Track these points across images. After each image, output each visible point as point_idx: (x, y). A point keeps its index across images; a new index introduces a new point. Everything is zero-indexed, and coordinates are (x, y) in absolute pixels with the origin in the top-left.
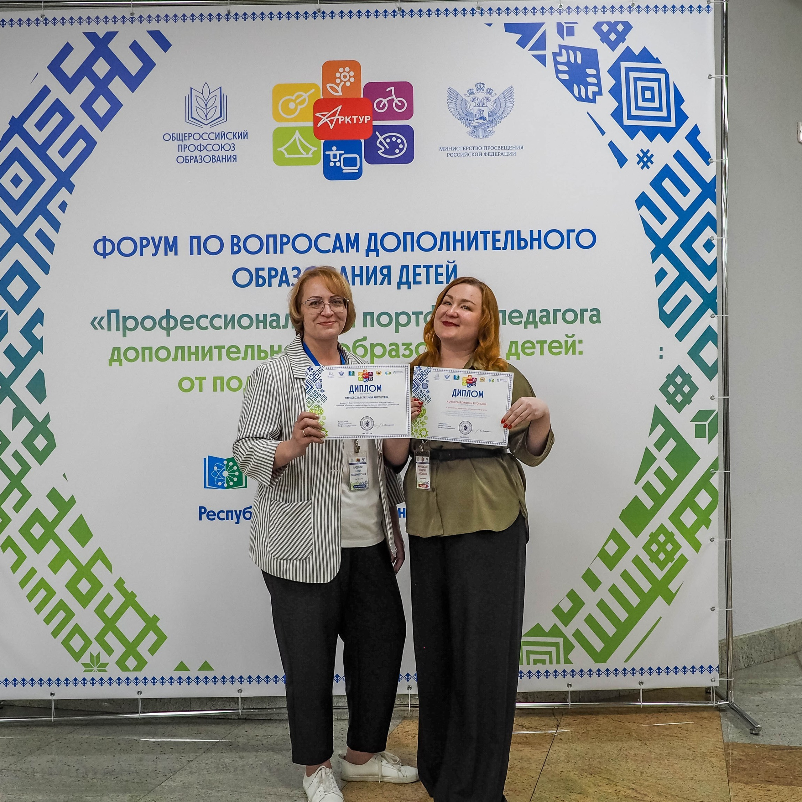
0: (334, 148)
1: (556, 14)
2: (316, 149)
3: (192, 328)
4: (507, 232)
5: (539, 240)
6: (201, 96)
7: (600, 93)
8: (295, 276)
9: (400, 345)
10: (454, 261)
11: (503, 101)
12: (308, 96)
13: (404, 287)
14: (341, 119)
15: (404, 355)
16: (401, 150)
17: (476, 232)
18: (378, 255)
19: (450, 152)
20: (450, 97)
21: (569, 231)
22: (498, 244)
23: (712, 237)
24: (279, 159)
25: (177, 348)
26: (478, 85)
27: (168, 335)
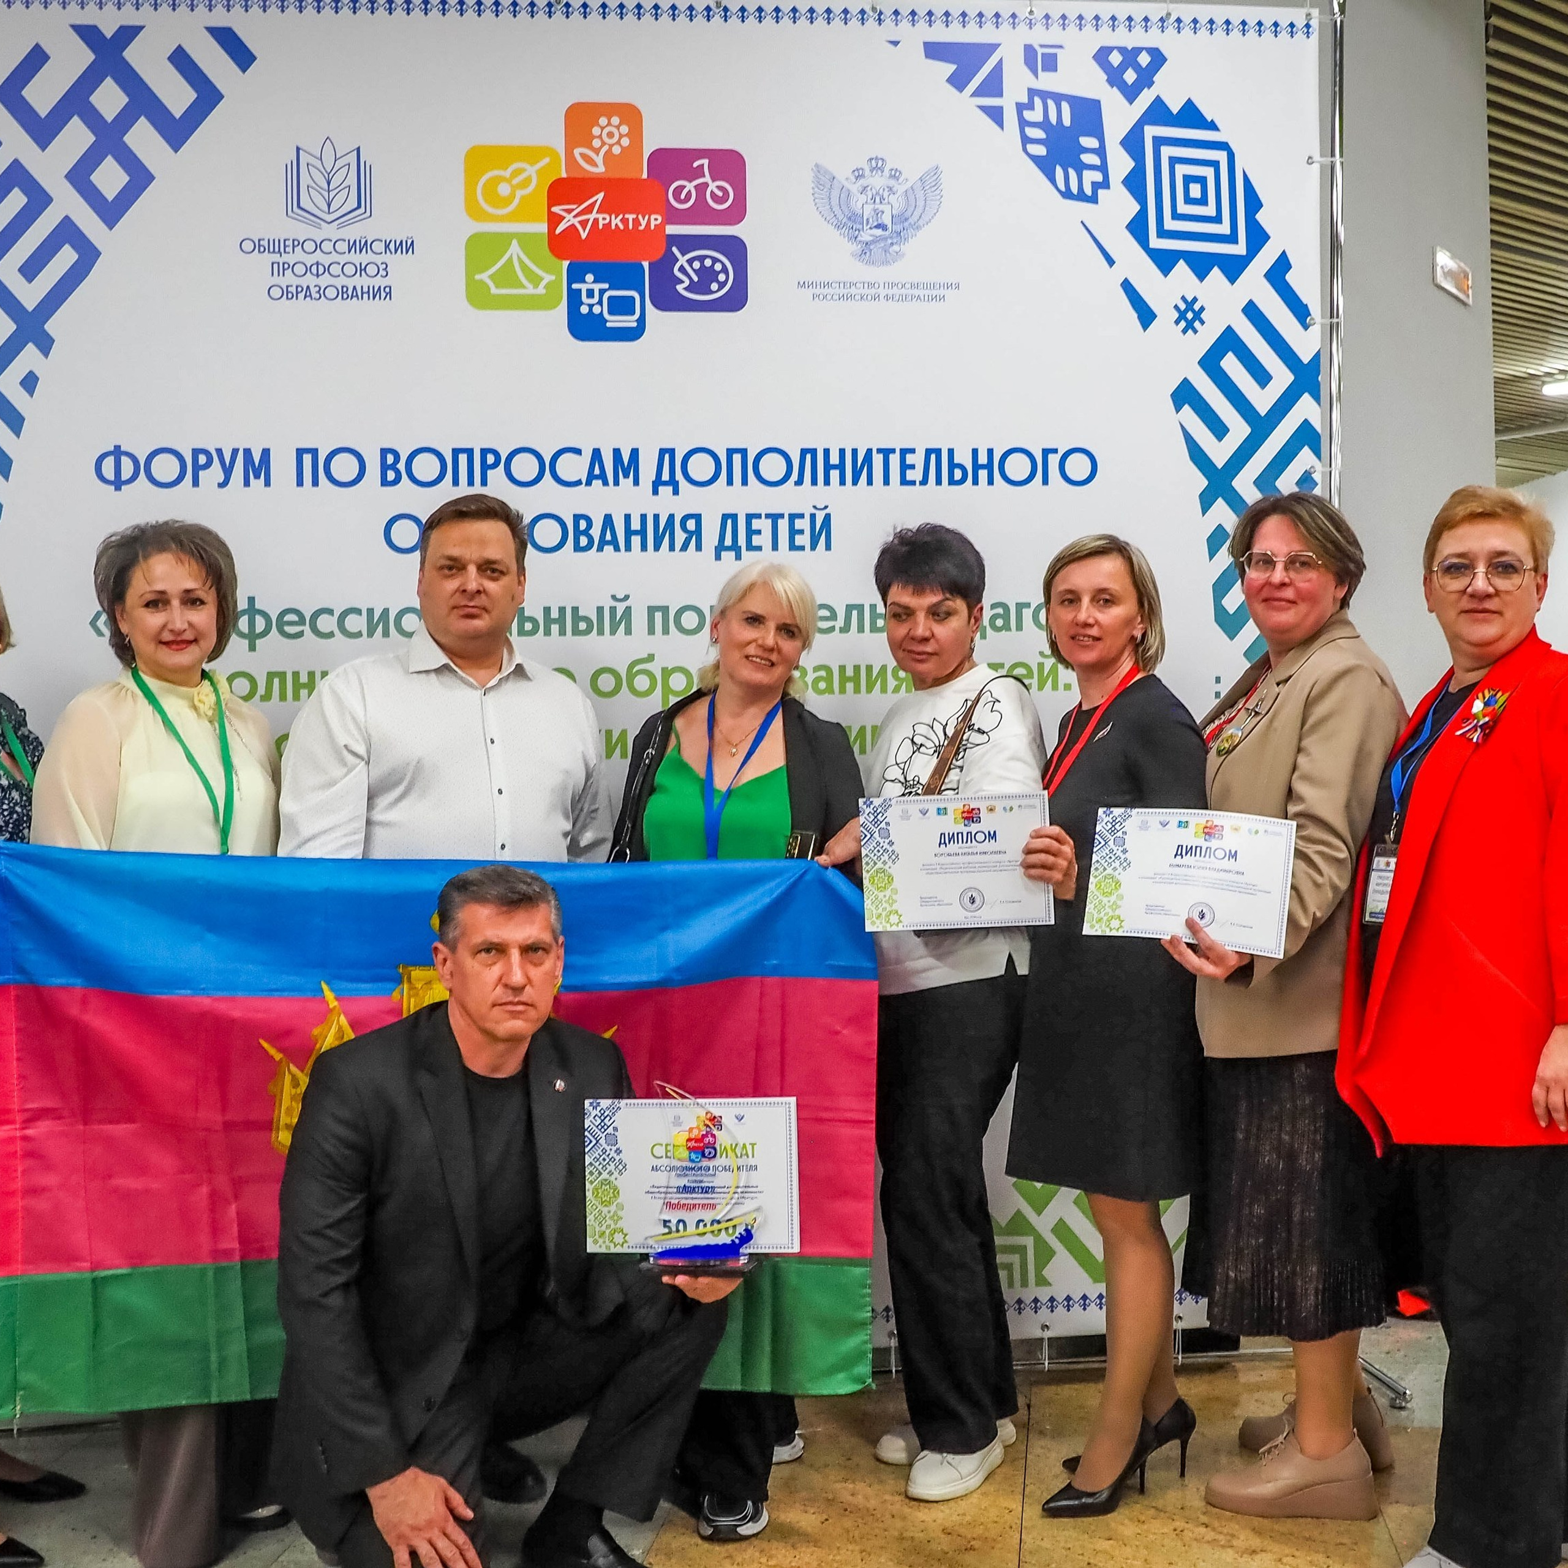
0: (590, 277)
1: (1022, 28)
2: (553, 278)
3: (300, 634)
4: (928, 452)
5: (989, 466)
6: (318, 164)
7: (1105, 184)
10: (826, 507)
11: (920, 194)
12: (538, 172)
13: (728, 556)
14: (603, 219)
16: (722, 285)
17: (869, 451)
18: (676, 492)
19: (818, 291)
20: (818, 183)
21: (1046, 452)
22: (910, 475)
23: (1312, 467)
24: (478, 297)
25: (271, 676)
26: (873, 162)
27: (252, 648)
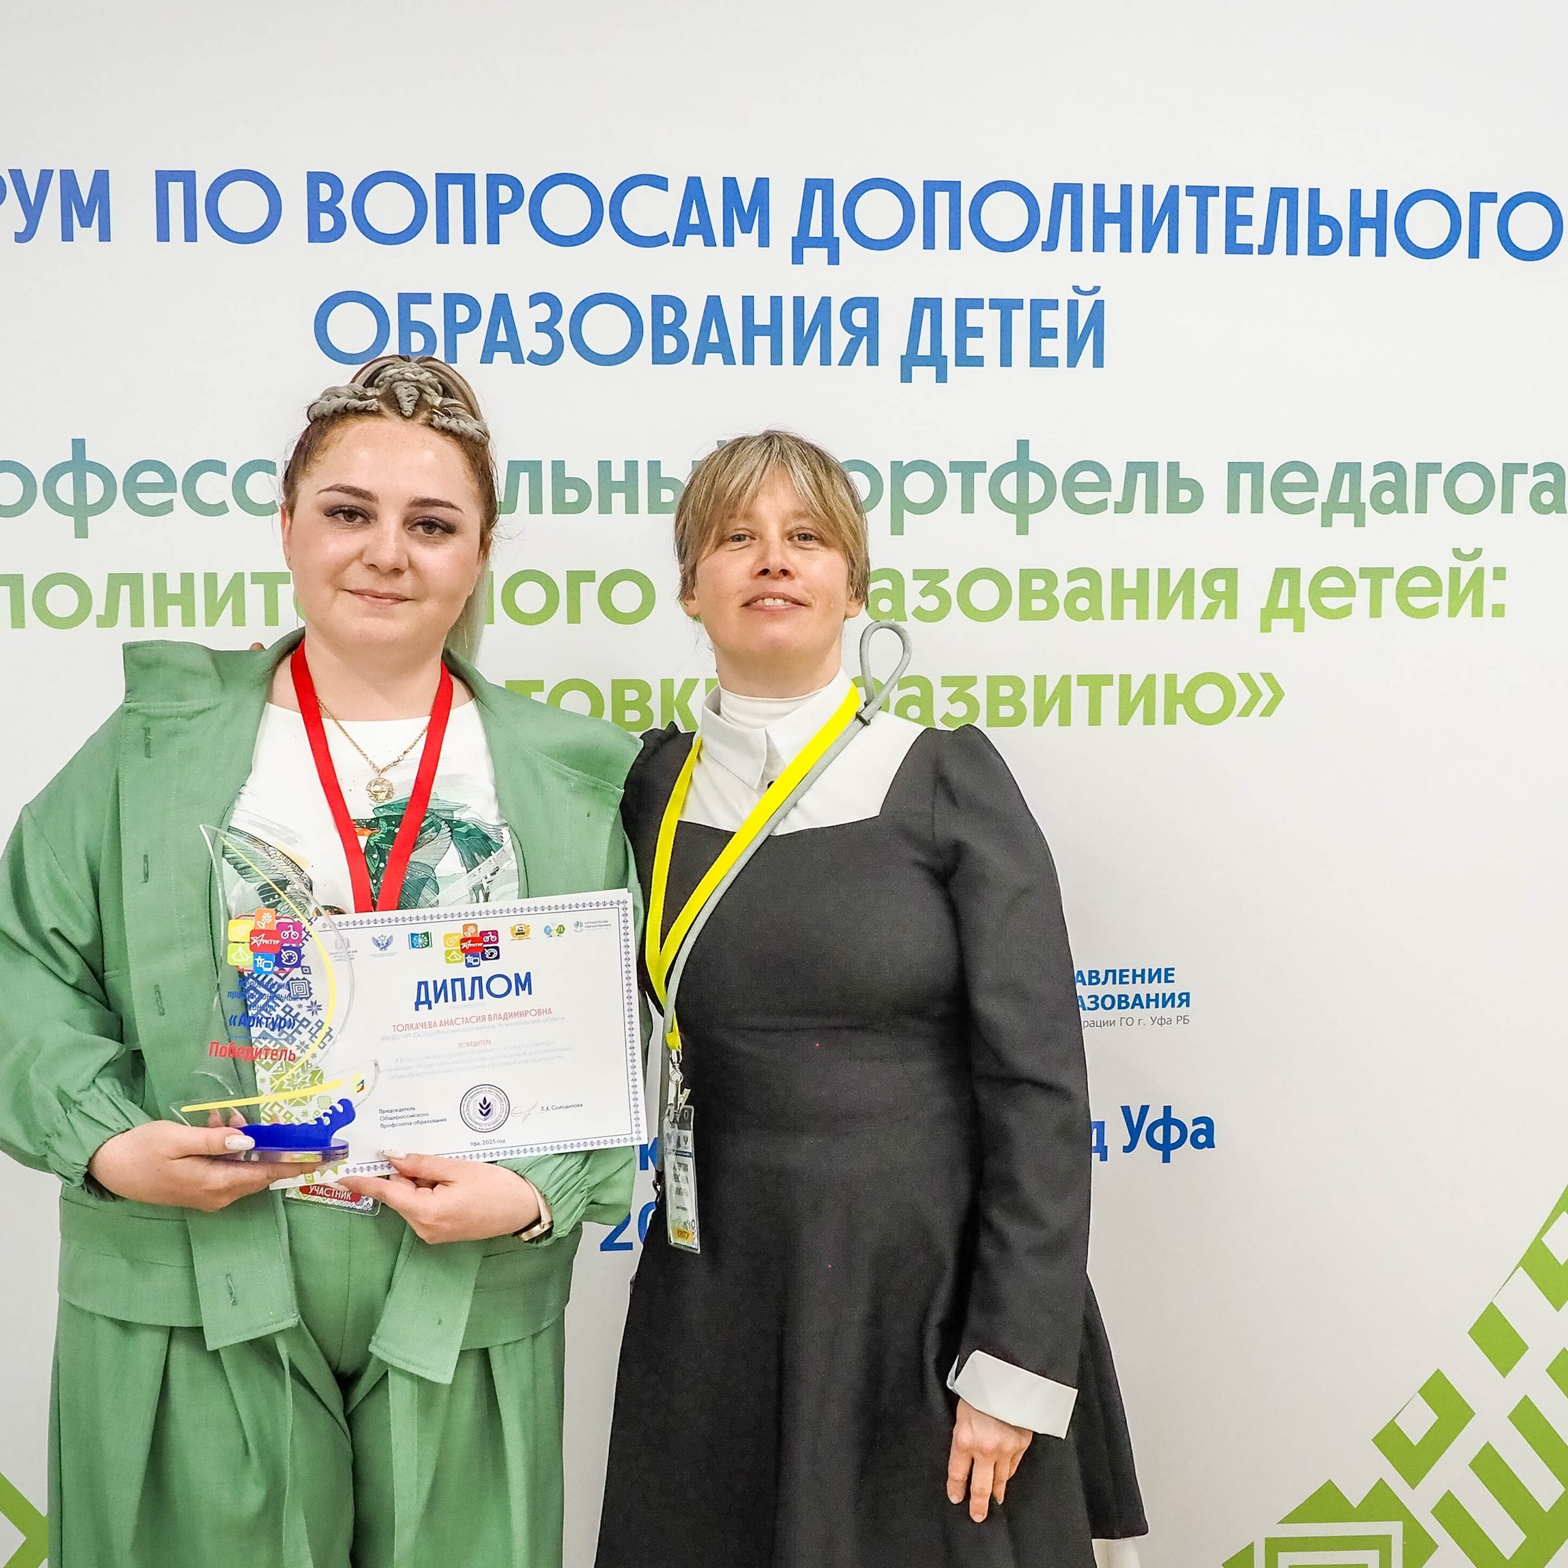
3: (166, 508)
4: (1276, 194)
5: (1378, 223)
8: (540, 327)
9: (908, 576)
10: (1096, 289)
13: (924, 374)
15: (919, 613)
17: (1173, 191)
18: (834, 259)
22: (1243, 235)
25: (115, 581)
27: (81, 531)
